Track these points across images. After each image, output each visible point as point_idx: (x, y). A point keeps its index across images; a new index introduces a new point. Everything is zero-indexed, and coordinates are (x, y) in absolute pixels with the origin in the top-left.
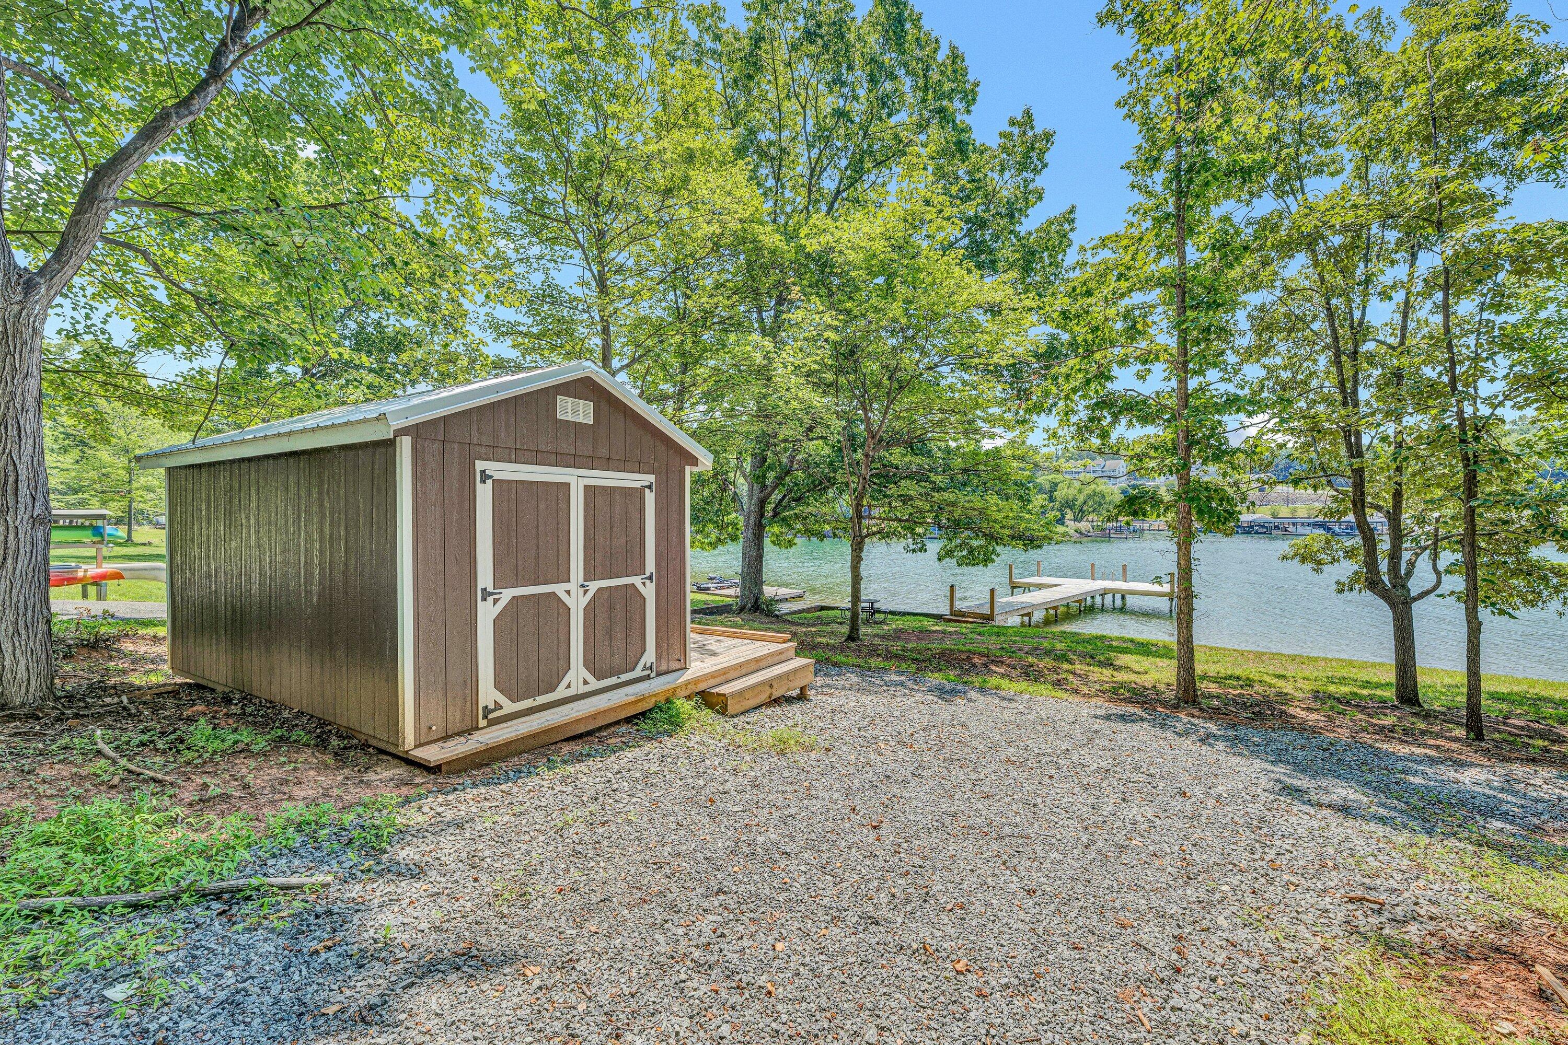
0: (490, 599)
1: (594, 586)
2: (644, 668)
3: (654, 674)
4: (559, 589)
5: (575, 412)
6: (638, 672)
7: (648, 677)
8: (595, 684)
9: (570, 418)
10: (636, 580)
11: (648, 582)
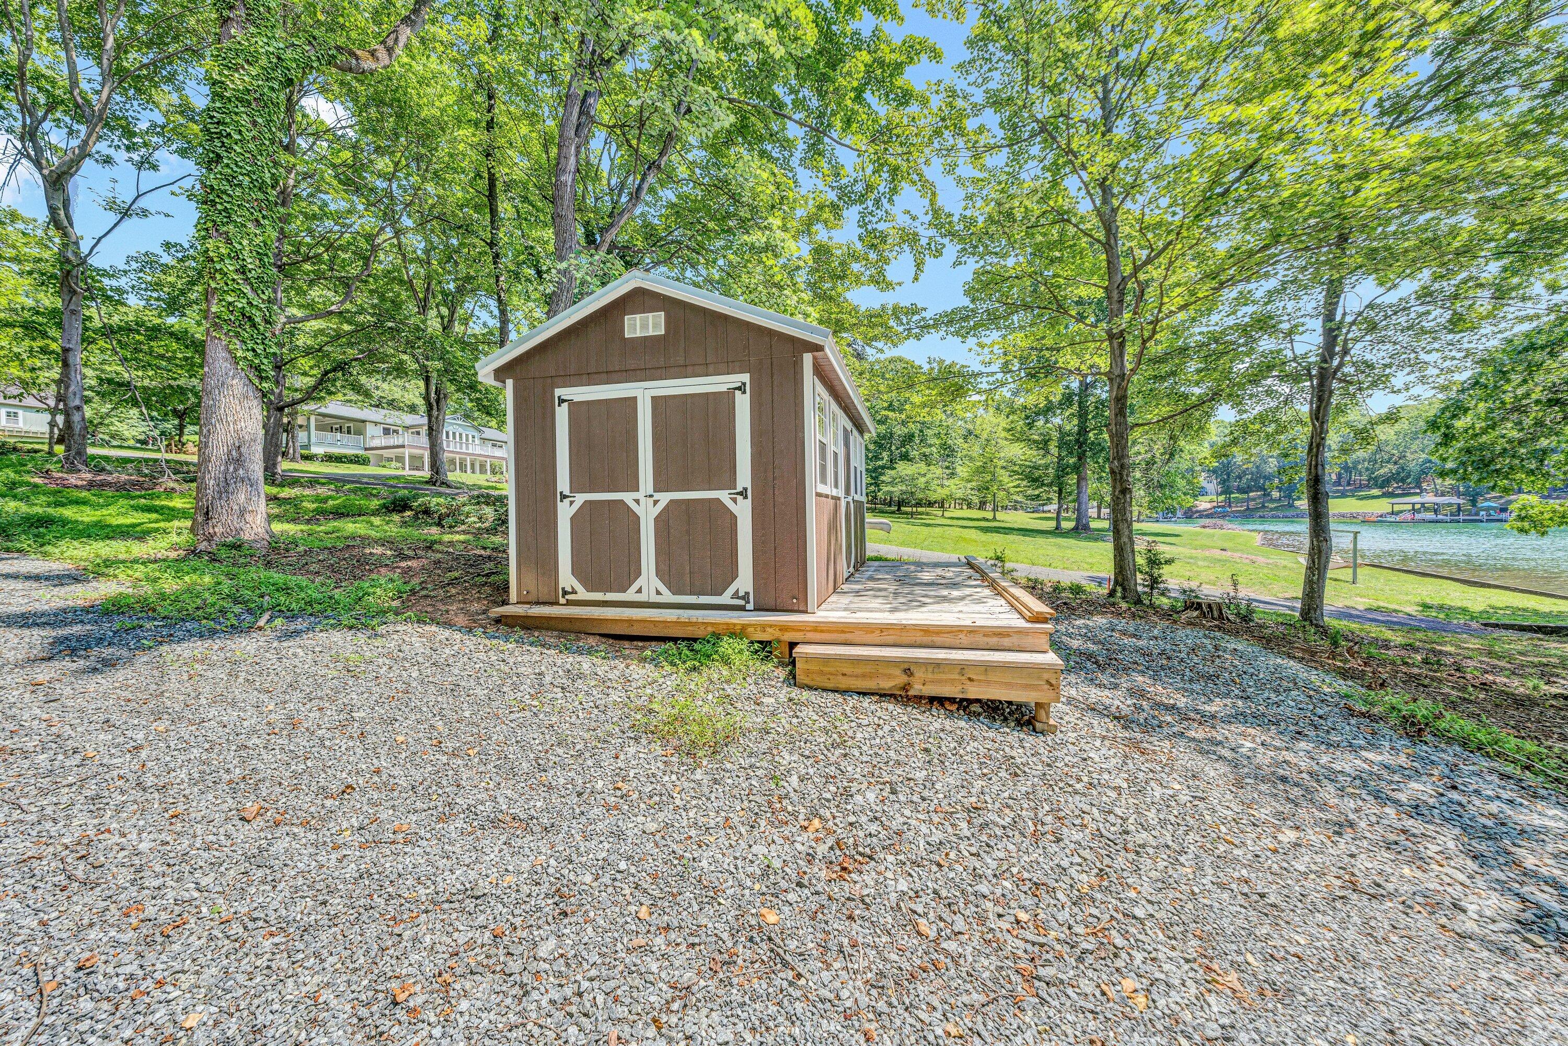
0: (567, 501)
1: (665, 498)
2: (736, 595)
3: (750, 606)
4: (627, 497)
5: (644, 326)
6: (726, 598)
7: (742, 608)
8: (668, 596)
9: (638, 334)
10: (723, 496)
11: (739, 498)
